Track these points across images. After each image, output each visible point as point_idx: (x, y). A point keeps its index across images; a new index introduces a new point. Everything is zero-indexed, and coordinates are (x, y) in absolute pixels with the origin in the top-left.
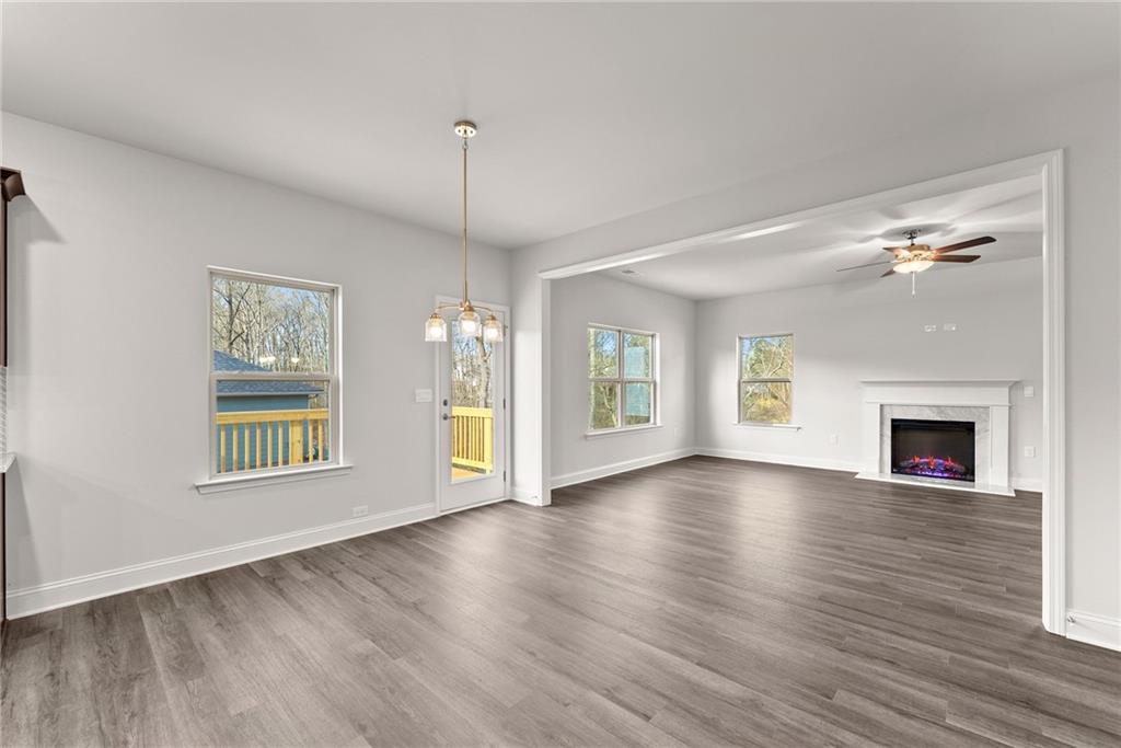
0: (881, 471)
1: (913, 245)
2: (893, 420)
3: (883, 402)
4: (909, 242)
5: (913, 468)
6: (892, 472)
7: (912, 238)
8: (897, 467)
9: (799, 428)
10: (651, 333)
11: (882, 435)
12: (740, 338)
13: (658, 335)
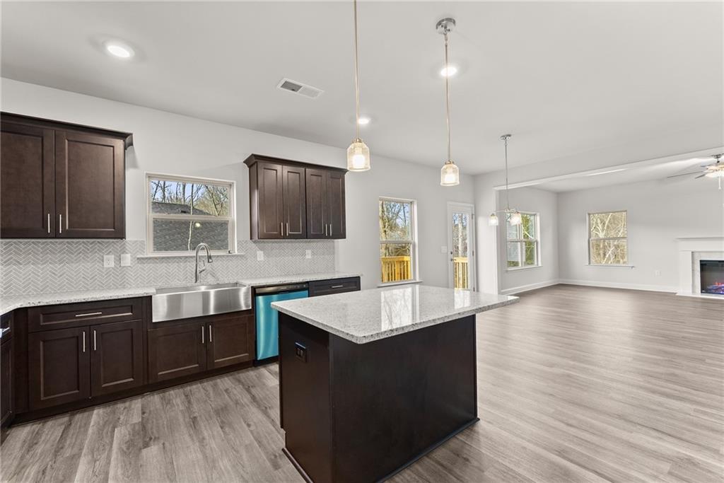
0: (693, 292)
1: (718, 162)
2: (701, 261)
3: (693, 250)
4: (716, 160)
5: (717, 289)
6: (702, 292)
7: (718, 158)
8: (704, 289)
9: (633, 267)
10: (534, 213)
11: (693, 270)
12: (589, 214)
13: (538, 214)
